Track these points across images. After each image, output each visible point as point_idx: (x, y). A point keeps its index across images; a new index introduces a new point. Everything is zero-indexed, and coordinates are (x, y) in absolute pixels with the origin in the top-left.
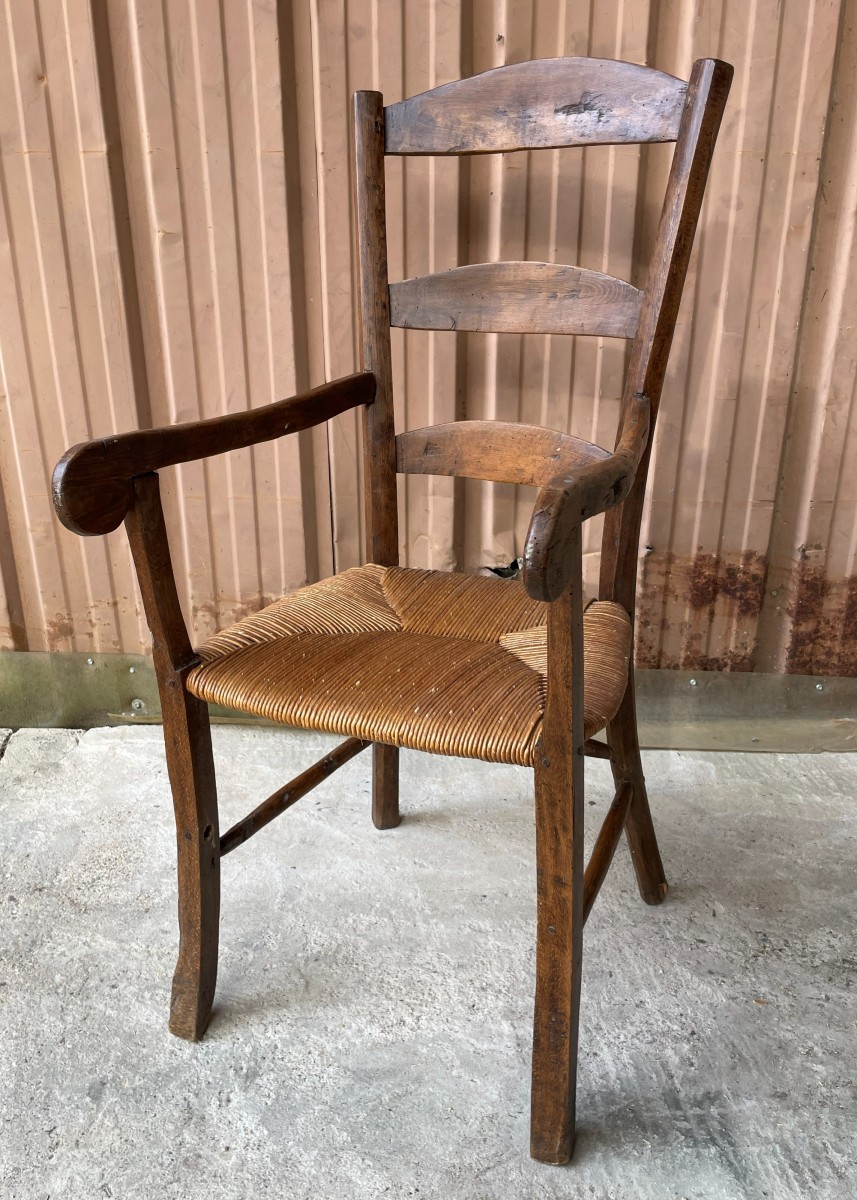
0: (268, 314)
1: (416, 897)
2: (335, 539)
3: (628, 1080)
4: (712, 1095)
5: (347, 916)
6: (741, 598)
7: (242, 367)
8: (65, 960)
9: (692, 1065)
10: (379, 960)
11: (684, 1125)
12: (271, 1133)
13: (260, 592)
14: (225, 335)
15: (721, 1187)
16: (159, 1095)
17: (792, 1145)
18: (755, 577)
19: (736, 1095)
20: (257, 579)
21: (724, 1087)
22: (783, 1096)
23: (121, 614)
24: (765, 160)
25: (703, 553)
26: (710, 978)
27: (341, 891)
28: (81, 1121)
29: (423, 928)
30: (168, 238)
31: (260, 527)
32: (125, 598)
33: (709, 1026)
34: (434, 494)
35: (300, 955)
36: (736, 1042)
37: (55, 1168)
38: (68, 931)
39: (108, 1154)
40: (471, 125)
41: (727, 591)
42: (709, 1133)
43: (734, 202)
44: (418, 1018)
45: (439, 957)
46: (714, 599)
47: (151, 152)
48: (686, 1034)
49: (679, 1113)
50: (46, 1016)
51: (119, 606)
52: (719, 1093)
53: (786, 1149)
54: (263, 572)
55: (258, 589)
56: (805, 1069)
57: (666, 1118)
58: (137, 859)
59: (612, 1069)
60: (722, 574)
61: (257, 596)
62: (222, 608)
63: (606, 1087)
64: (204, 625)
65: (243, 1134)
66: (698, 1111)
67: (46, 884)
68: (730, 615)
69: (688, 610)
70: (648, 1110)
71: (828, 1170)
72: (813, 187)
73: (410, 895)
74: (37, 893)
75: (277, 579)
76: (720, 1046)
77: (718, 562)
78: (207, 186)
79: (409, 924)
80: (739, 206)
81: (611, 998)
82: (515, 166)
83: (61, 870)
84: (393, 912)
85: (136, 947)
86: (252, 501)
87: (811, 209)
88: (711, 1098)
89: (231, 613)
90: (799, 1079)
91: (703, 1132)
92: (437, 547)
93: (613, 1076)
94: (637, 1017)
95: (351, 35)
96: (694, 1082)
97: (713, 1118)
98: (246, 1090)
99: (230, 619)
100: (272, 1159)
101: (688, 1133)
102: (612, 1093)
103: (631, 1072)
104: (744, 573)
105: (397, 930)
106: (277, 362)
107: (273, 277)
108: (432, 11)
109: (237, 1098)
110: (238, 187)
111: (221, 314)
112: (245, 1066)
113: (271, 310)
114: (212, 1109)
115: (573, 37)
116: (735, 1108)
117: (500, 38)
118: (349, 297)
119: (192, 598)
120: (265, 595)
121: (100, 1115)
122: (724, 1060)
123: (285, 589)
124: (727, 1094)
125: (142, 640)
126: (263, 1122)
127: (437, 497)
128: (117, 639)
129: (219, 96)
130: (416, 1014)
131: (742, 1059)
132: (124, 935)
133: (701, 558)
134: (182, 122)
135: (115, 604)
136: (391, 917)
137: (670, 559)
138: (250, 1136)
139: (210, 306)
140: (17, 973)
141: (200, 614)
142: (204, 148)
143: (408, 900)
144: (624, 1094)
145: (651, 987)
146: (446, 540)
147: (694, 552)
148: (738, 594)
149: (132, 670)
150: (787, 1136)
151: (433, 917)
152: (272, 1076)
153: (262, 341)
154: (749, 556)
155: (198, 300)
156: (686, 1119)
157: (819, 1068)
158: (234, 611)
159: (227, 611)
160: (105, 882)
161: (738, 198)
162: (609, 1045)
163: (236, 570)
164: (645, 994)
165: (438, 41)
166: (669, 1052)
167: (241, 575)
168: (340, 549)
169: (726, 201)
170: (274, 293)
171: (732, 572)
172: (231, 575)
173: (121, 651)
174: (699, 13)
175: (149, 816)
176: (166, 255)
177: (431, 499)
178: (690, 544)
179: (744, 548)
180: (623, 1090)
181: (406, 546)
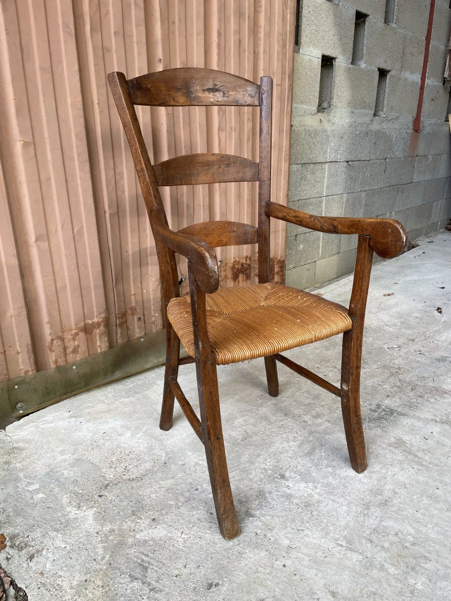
0: (79, 181)
2: (114, 285)
6: (246, 274)
7: (68, 209)
8: (162, 497)
11: (383, 414)
12: (313, 482)
13: (84, 321)
14: (58, 192)
15: (407, 420)
16: (268, 500)
18: (249, 265)
19: (382, 402)
20: (83, 315)
22: (388, 396)
23: (7, 357)
24: (239, 114)
25: (235, 260)
28: (260, 524)
30: (26, 145)
31: (82, 288)
32: (10, 347)
34: (150, 256)
35: (238, 441)
37: (276, 540)
38: (146, 489)
39: (283, 523)
40: (166, 93)
41: (242, 272)
42: (389, 412)
43: (233, 129)
44: (297, 433)
46: (239, 277)
47: (15, 99)
50: (191, 513)
51: (7, 353)
52: (378, 403)
53: (404, 405)
54: (85, 310)
55: (83, 320)
56: (384, 388)
58: (130, 452)
60: (240, 266)
61: (83, 324)
62: (65, 336)
64: (58, 347)
65: (306, 489)
66: (381, 409)
67: (106, 482)
68: (243, 281)
69: (232, 283)
71: (416, 404)
72: (251, 123)
73: (242, 406)
74: (108, 487)
75: (92, 312)
77: (239, 262)
78: (44, 117)
80: (235, 131)
82: (169, 113)
83: (104, 475)
85: (181, 475)
86: (78, 275)
87: (251, 131)
88: (379, 406)
89: (70, 336)
90: (385, 391)
92: (153, 279)
95: (104, 50)
97: (385, 409)
98: (287, 480)
99: (69, 340)
100: (324, 487)
101: (386, 414)
104: (246, 264)
106: (85, 204)
107: (80, 163)
108: (135, 45)
109: (290, 483)
110: (60, 119)
111: (56, 182)
112: (277, 476)
113: (81, 179)
114: (288, 491)
115: (182, 62)
116: (385, 404)
117: (160, 60)
118: (113, 170)
119: (50, 335)
120: (86, 322)
121: (262, 518)
123: (97, 316)
124: (380, 402)
125: (22, 368)
126: (306, 482)
127: (151, 257)
128: (6, 372)
129: (48, 73)
130: (295, 432)
132: (170, 476)
133: (235, 262)
134: (29, 84)
135: (5, 352)
137: (226, 264)
138: (309, 488)
139: (49, 179)
140: (151, 513)
141: (55, 342)
142: (41, 99)
146: (157, 275)
147: (232, 260)
148: (245, 272)
149: (16, 387)
151: (258, 408)
152: (288, 472)
153: (77, 194)
154: (246, 258)
155: (43, 177)
156: (381, 412)
157: (385, 386)
158: (71, 335)
159: (68, 336)
160: (131, 467)
161: (235, 128)
163: (72, 313)
165: (138, 58)
167: (74, 315)
168: (116, 291)
169: (231, 128)
170: (81, 170)
171: (242, 265)
172: (68, 316)
173: (9, 378)
174: (219, 59)
175: (107, 438)
176: (25, 153)
177: (149, 258)
178: (231, 258)
179: (245, 255)
181: (141, 282)
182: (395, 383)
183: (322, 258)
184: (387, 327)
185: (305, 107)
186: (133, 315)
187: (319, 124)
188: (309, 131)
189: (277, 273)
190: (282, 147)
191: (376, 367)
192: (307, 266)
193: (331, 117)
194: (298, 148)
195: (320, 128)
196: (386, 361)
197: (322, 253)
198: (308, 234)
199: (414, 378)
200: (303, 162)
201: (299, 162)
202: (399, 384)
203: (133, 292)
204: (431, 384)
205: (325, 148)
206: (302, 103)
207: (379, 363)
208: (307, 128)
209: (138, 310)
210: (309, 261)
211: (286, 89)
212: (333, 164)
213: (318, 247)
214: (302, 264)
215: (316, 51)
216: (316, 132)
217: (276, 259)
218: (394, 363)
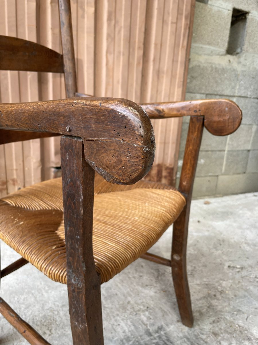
1: (41, 284)
3: (132, 331)
4: (160, 327)
5: (14, 297)
9: (150, 319)
10: (31, 311)
17: (189, 337)
19: (167, 325)
21: (163, 323)
24: (129, 42)
26: (147, 288)
27: (11, 288)
29: (46, 295)
33: (152, 304)
36: (161, 306)
42: (164, 341)
43: (122, 54)
45: (54, 304)
48: (146, 308)
49: (152, 337)
52: (162, 326)
53: (188, 339)
57: (148, 341)
59: (126, 328)
63: (126, 336)
66: (157, 335)
70: (142, 339)
71: (202, 342)
72: (142, 52)
76: (157, 310)
79: (40, 295)
81: (119, 303)
84: (33, 292)
88: (160, 328)
91: (161, 341)
93: (127, 331)
94: (129, 307)
96: (153, 325)
97: (163, 335)
102: (128, 337)
103: (133, 328)
105: (35, 298)
116: (168, 330)
122: (160, 314)
124: (164, 326)
131: (165, 312)
136: (33, 294)
143: (38, 286)
144: (132, 337)
145: (130, 295)
150: (186, 334)
156: (155, 339)
161: (123, 52)
162: (123, 320)
164: (129, 299)
166: (142, 317)
180: (132, 335)
181: (23, 161)
182: (201, 307)
183: (226, 174)
184: (245, 245)
185: (212, 48)
186: (14, 185)
187: (227, 64)
188: (216, 68)
189: (165, 177)
190: (176, 74)
191: (198, 282)
192: (208, 178)
193: (242, 59)
194: (203, 80)
195: (229, 67)
196: (214, 279)
197: (226, 170)
198: (210, 152)
199: (227, 308)
200: (207, 92)
201: (203, 92)
202: (205, 310)
203: (15, 167)
204: (241, 323)
205: (233, 84)
206: (209, 44)
207: (205, 280)
208: (214, 66)
209: (19, 182)
210: (210, 174)
211: (181, 27)
212: (242, 99)
213: (221, 165)
214: (202, 175)
215: (227, 4)
216: (224, 70)
217: (165, 165)
218: (220, 285)
